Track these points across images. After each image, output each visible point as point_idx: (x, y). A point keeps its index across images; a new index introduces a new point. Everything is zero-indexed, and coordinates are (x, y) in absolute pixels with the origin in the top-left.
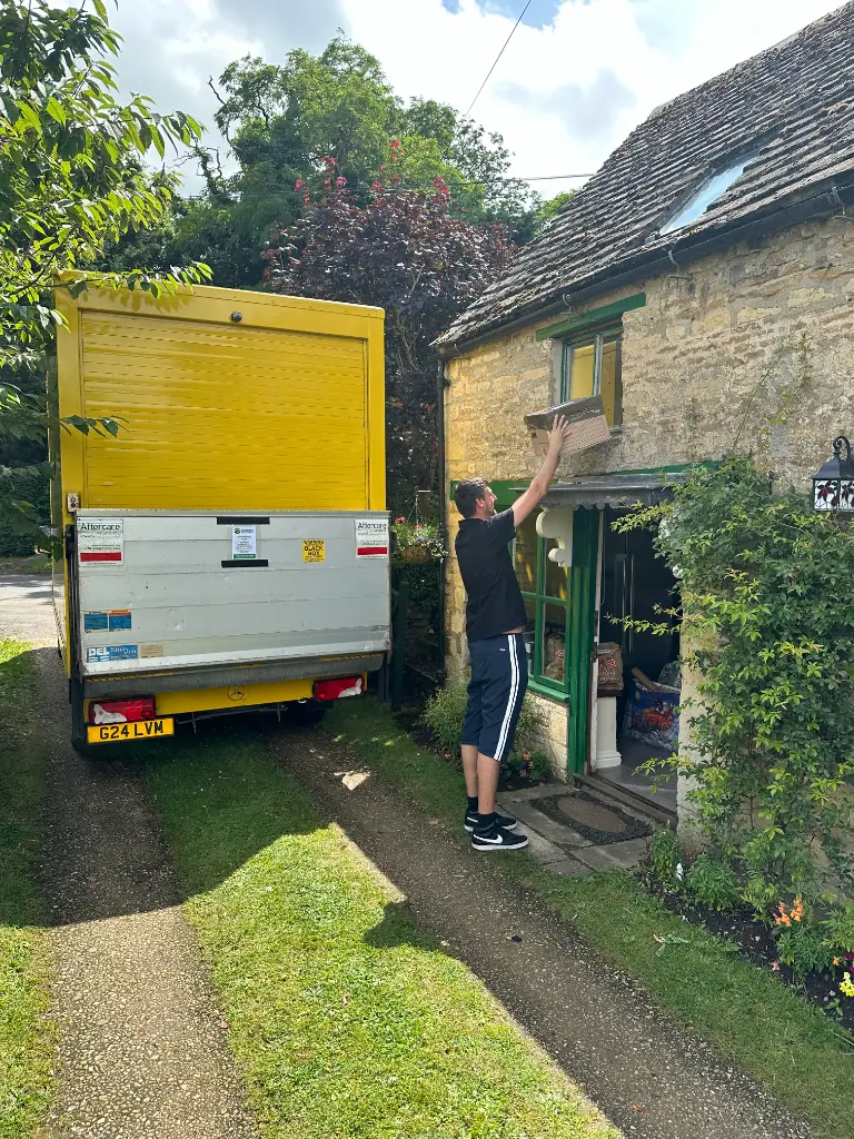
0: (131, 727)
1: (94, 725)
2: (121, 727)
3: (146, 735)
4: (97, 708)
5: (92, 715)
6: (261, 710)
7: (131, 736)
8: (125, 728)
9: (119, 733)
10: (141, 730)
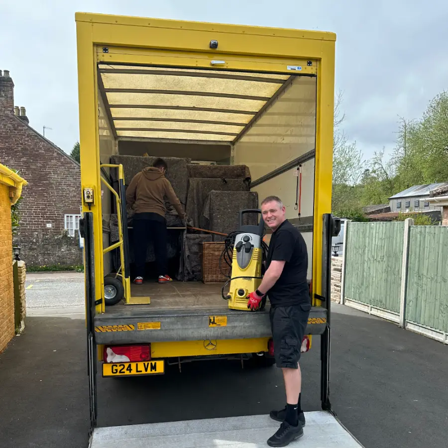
0: (133, 365)
1: (106, 362)
2: (127, 365)
3: (144, 372)
4: (109, 351)
5: (105, 355)
6: (229, 359)
7: (134, 372)
8: (130, 366)
9: (125, 370)
10: (140, 368)
